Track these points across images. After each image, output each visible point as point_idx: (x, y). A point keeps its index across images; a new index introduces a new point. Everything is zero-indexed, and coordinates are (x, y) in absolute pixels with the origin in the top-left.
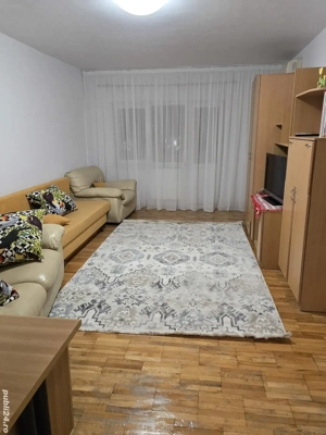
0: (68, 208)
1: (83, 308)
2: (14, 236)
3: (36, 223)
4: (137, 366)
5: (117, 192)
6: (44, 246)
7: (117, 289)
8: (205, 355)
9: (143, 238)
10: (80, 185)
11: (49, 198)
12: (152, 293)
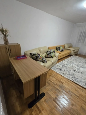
0: (62, 51)
1: (58, 68)
2: (50, 53)
3: (54, 52)
4: (62, 83)
5: (73, 49)
6: (54, 56)
7: (65, 68)
8: (77, 89)
9: (76, 60)
10: (66, 47)
11: (59, 48)
12: (72, 71)
